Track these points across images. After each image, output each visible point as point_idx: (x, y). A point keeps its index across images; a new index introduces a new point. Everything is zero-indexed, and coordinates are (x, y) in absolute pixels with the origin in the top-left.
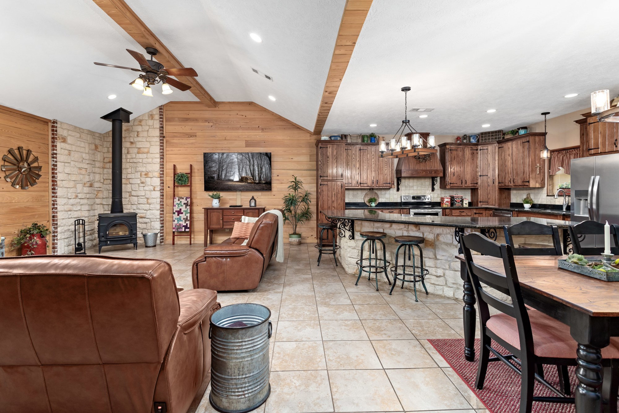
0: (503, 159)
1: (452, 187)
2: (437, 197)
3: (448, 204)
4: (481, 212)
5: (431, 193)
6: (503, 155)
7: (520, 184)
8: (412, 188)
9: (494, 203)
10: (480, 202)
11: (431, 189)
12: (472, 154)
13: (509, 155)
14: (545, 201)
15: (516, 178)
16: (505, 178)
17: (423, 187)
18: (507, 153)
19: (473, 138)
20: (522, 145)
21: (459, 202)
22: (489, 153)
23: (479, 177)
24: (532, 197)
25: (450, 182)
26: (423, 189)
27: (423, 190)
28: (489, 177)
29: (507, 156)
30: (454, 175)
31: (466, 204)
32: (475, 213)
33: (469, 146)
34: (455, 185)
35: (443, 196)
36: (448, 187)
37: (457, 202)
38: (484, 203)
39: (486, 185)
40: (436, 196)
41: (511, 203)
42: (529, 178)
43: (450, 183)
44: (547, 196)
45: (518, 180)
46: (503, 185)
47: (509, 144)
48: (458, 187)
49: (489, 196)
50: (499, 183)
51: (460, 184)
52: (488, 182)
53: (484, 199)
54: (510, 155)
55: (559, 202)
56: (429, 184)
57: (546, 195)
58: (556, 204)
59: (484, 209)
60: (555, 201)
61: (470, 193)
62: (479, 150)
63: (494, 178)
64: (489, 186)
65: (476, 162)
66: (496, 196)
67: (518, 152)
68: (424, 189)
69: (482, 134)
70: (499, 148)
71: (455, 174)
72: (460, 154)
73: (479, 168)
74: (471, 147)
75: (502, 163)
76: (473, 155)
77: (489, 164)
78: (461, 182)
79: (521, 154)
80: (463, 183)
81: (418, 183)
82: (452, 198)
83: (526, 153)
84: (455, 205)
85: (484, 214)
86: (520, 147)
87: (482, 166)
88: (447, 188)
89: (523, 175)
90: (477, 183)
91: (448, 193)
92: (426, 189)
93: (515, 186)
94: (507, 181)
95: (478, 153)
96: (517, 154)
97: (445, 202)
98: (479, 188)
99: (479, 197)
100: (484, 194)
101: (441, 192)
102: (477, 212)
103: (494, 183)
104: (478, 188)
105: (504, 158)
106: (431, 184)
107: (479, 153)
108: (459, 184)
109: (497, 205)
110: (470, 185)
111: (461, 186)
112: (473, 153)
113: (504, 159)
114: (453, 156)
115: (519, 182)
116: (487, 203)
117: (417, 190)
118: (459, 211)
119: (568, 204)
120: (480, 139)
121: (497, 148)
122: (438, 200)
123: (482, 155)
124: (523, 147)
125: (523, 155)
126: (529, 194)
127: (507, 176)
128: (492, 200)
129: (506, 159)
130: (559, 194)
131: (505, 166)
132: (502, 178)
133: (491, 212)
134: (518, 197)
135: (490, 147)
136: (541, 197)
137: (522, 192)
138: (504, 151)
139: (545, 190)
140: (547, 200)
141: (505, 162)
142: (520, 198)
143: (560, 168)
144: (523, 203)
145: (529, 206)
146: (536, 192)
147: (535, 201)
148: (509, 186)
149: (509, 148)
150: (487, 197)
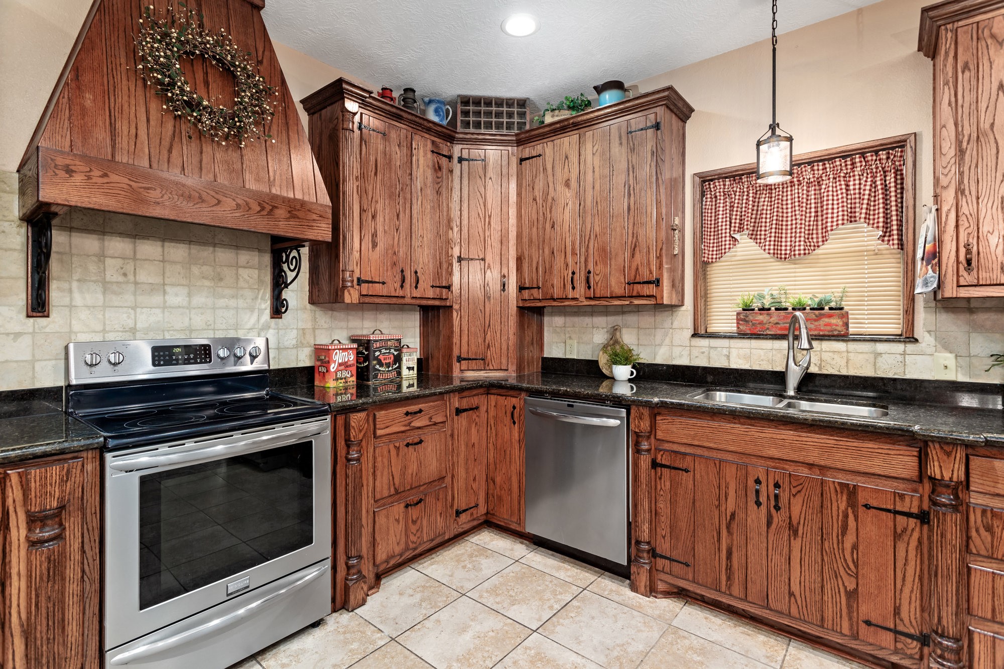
0: (540, 201)
1: (367, 300)
2: (296, 347)
3: (346, 374)
4: (475, 401)
5: (266, 327)
6: (540, 185)
7: (619, 291)
8: (157, 299)
9: (504, 361)
10: (460, 359)
11: (266, 305)
12: (435, 170)
13: (567, 184)
14: (686, 352)
15: (600, 267)
16: (548, 271)
17: (227, 292)
18: (560, 176)
19: (436, 111)
20: (624, 141)
21: (388, 365)
22: (488, 176)
23: (456, 266)
24: (628, 338)
25: (357, 274)
26: (222, 302)
27: (227, 308)
28: (489, 267)
29: (560, 188)
30: (375, 245)
31: (409, 368)
32: (458, 411)
33: (427, 136)
34: (378, 289)
35: (323, 339)
36: (351, 296)
37: (381, 365)
38: (473, 364)
39: (480, 295)
40: (291, 338)
41: (545, 360)
42: (660, 267)
43: (360, 281)
44: (695, 335)
45: (605, 276)
46: (536, 293)
47: (568, 142)
48: (388, 301)
49: (488, 337)
50: (521, 288)
51: (398, 285)
52: (485, 285)
53: (473, 348)
54: (574, 183)
55: (748, 358)
56: (261, 281)
57: (691, 332)
58: (734, 366)
59: (481, 390)
60: (728, 357)
61: (418, 324)
62: (455, 160)
63: (505, 271)
64: (489, 298)
65: (448, 205)
66: (511, 337)
67: (607, 171)
68: (232, 303)
69: (466, 101)
70: (522, 160)
71: (378, 239)
72: (398, 155)
73: (456, 229)
74: (433, 142)
75: (534, 217)
76: (439, 174)
77: (490, 217)
78: (398, 278)
79: (620, 179)
80: (407, 285)
81: (195, 270)
82: (364, 347)
83: (646, 170)
84: (376, 376)
85: (483, 409)
86: (619, 153)
87: (465, 222)
88: (347, 299)
89: (633, 255)
90: (449, 287)
91: (343, 324)
92: (241, 303)
93: (595, 298)
94: (556, 282)
95: (451, 171)
96: (602, 177)
97: (333, 367)
98: (456, 307)
99: (456, 339)
100: (473, 329)
101: (315, 319)
102: (465, 404)
103: (504, 290)
104: (452, 307)
105: (546, 194)
106: (268, 278)
107: (457, 172)
108: (392, 287)
109: (514, 368)
110: (430, 293)
111: (401, 293)
112: (440, 168)
113: (545, 200)
114: (372, 158)
115: (616, 284)
116: (482, 361)
117: (189, 307)
118: (404, 410)
119: (807, 368)
120: (459, 118)
121: (514, 161)
122: (304, 359)
123: (465, 182)
124: (633, 150)
125: (631, 182)
126: (615, 330)
127: (559, 262)
128: (498, 351)
129: (553, 199)
130: (744, 328)
131: (548, 226)
132: (537, 269)
133: (514, 401)
134: (570, 338)
135: (493, 153)
136: (667, 341)
137: (587, 320)
138: (545, 169)
139: (685, 317)
140: (695, 352)
141: (548, 210)
142: (578, 343)
143: (737, 236)
144: (603, 360)
145: (632, 373)
146: (646, 320)
147: (645, 357)
148: (567, 299)
149: (567, 157)
150: (480, 340)
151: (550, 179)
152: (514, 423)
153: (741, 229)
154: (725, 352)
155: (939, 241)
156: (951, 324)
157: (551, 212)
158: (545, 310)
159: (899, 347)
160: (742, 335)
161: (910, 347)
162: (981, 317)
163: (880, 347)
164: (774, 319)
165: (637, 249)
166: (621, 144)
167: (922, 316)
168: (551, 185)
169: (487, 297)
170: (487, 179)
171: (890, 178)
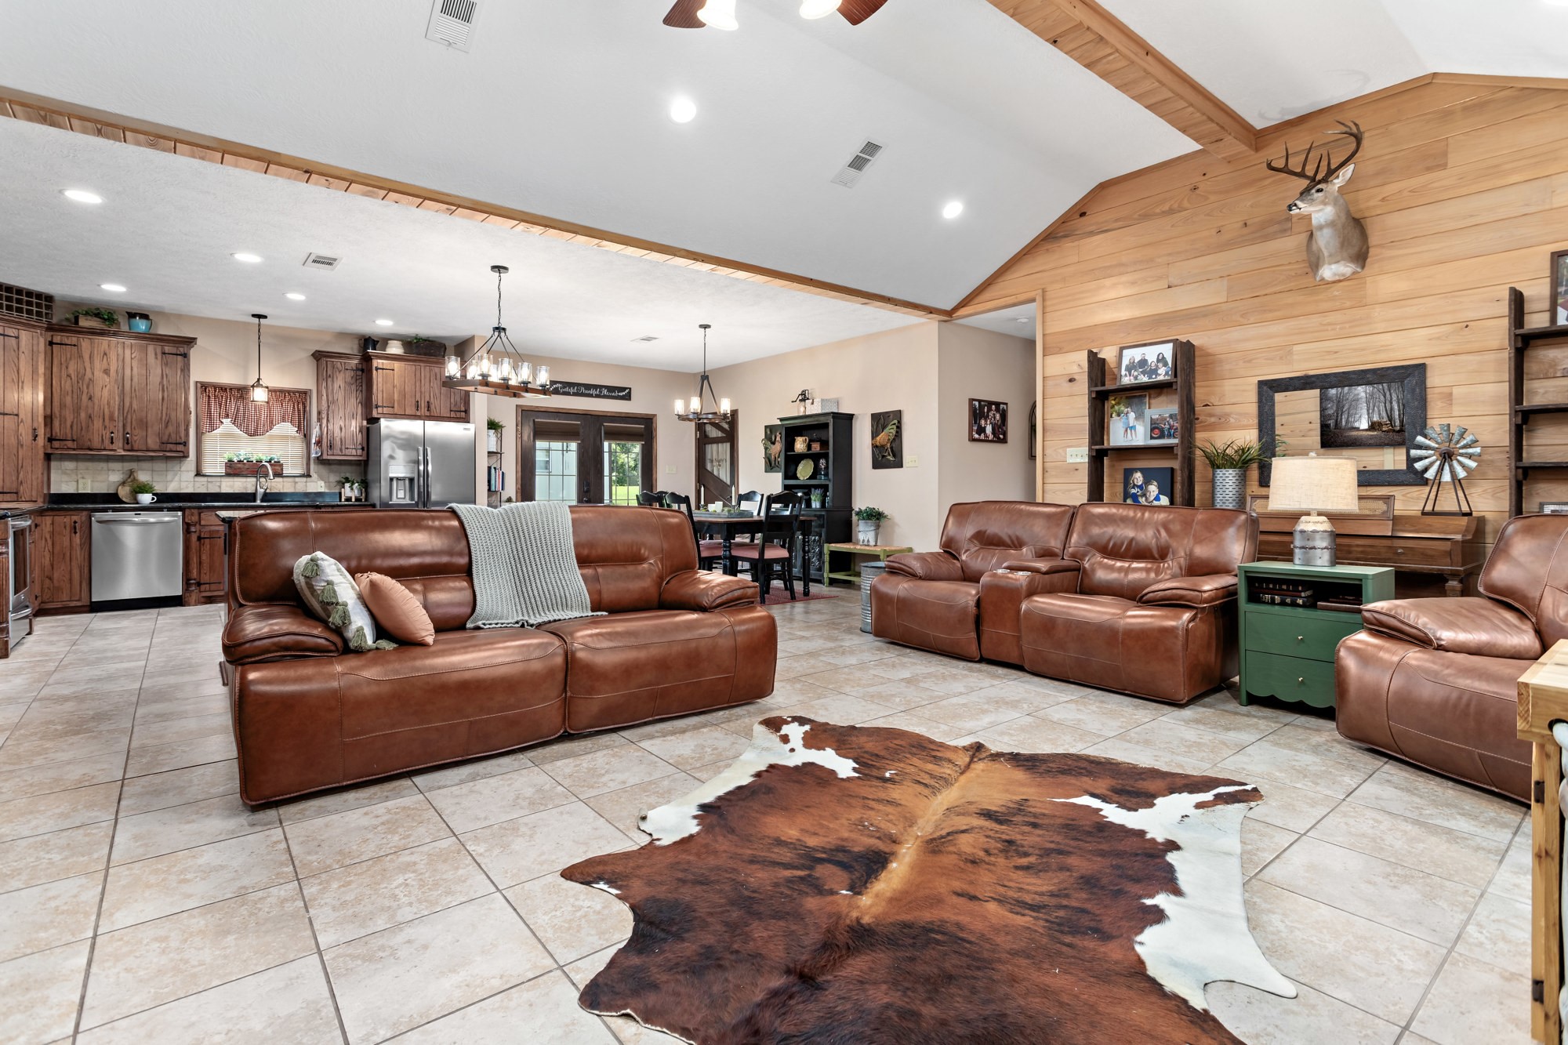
0: (75, 378)
6: (75, 366)
7: (152, 446)
9: (34, 493)
13: (106, 372)
14: (190, 485)
15: (137, 431)
16: (84, 429)
18: (97, 364)
20: (159, 357)
22: (21, 350)
24: (143, 477)
28: (22, 421)
29: (98, 373)
38: (7, 497)
39: (13, 441)
41: (50, 495)
42: (187, 435)
44: (197, 475)
45: (143, 436)
46: (70, 444)
47: (105, 343)
49: (21, 475)
50: (50, 440)
52: (17, 435)
53: (7, 483)
54: (112, 373)
55: (232, 487)
57: (194, 473)
58: (223, 491)
60: (220, 487)
63: (35, 425)
64: (22, 445)
66: (40, 476)
67: (143, 372)
70: (51, 343)
77: (23, 381)
79: (157, 379)
86: (154, 362)
89: (166, 427)
93: (132, 450)
94: (93, 437)
96: (139, 374)
100: (7, 469)
103: (35, 440)
105: (82, 374)
109: (42, 500)
113: (81, 378)
116: (17, 495)
119: (265, 490)
121: (43, 342)
124: (166, 364)
125: (165, 383)
126: (131, 472)
127: (97, 424)
128: (30, 486)
129: (90, 379)
130: (229, 471)
131: (85, 398)
132: (72, 427)
133: (75, 518)
134: (83, 478)
135: (25, 335)
136: (177, 478)
137: (103, 465)
138: (81, 357)
139: (190, 463)
140: (197, 485)
141: (85, 387)
142: (92, 481)
143: (224, 420)
144: (124, 493)
145: (153, 499)
146: (159, 466)
147: (159, 488)
148: (105, 449)
149: (105, 354)
150: (14, 478)
151: (88, 365)
152: (75, 533)
153: (227, 416)
154: (218, 484)
155: (321, 437)
156: (323, 470)
157: (88, 388)
158: (52, 456)
159: (304, 479)
160: (228, 475)
161: (309, 479)
162: (333, 467)
163: (297, 479)
164: (247, 466)
165: (170, 424)
166: (156, 358)
167: (312, 466)
168: (88, 370)
169: (20, 445)
170: (20, 353)
171: (301, 406)
